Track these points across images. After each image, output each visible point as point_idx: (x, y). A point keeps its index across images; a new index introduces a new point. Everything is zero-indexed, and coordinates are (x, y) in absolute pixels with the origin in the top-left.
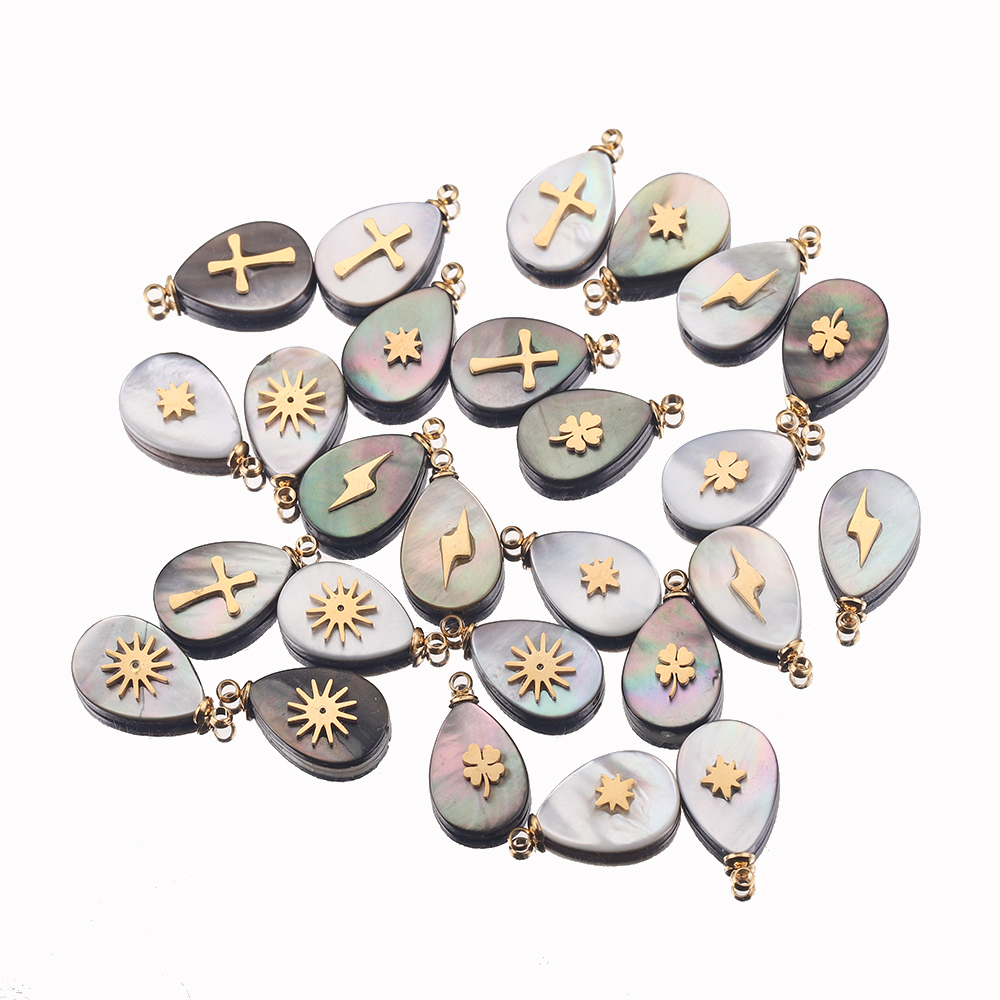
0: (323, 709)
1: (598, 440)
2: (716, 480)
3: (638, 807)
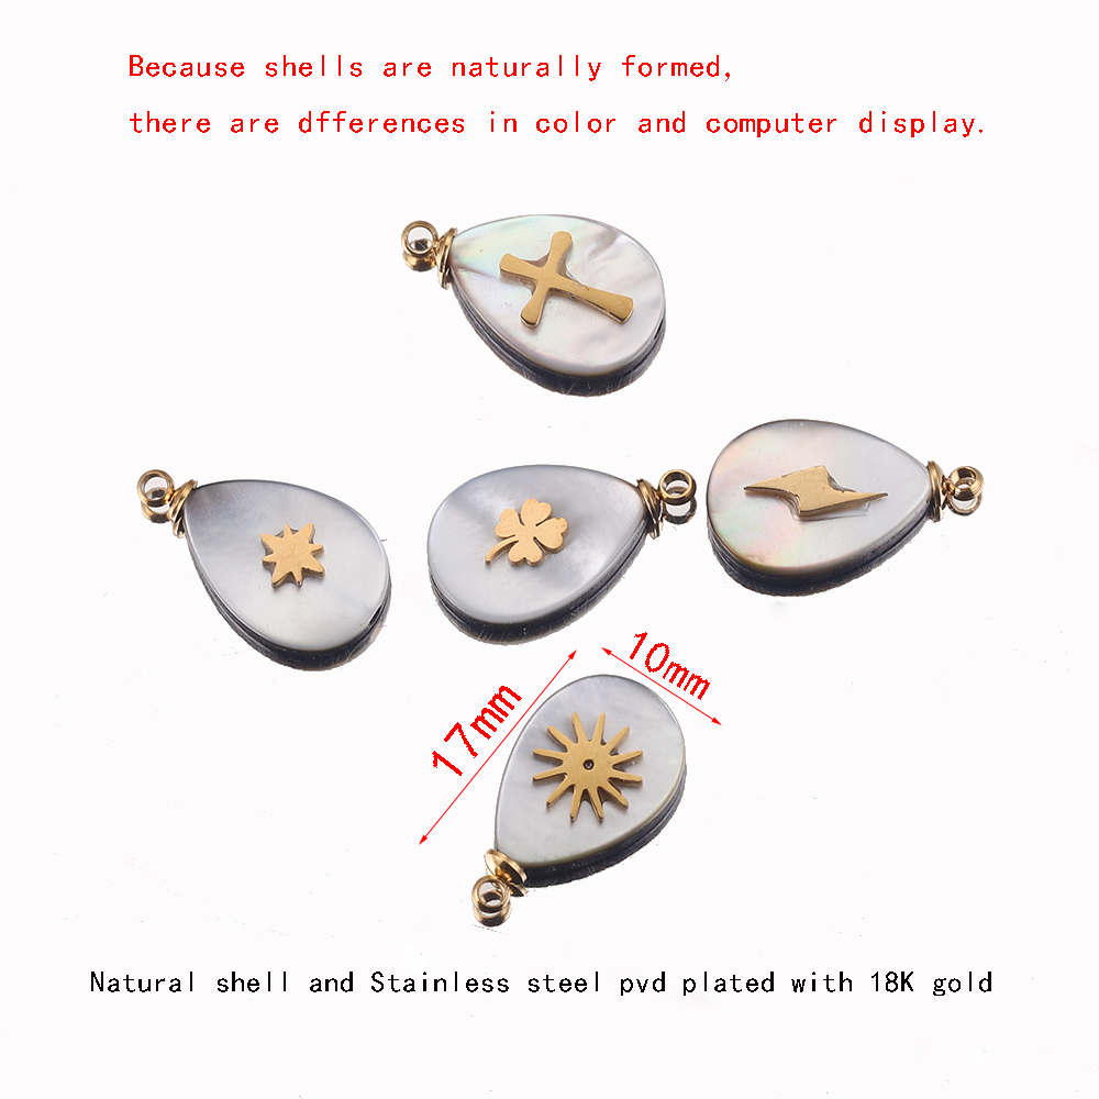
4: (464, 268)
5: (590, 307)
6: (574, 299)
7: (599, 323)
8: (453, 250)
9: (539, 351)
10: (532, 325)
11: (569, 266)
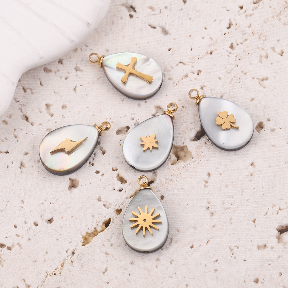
4: (106, 66)
5: (141, 78)
6: (137, 76)
7: (143, 83)
8: (103, 61)
9: (126, 90)
10: (124, 83)
11: (136, 67)
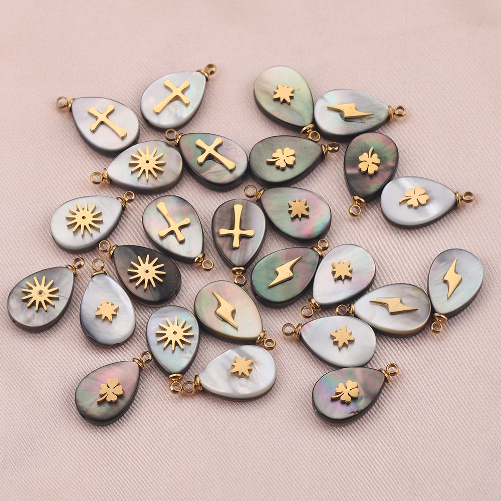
0: (147, 271)
1: (293, 163)
2: (409, 199)
3: (254, 375)
